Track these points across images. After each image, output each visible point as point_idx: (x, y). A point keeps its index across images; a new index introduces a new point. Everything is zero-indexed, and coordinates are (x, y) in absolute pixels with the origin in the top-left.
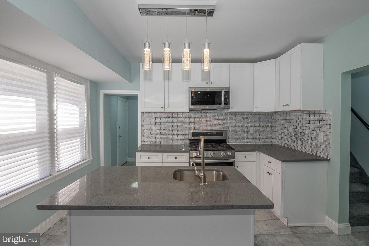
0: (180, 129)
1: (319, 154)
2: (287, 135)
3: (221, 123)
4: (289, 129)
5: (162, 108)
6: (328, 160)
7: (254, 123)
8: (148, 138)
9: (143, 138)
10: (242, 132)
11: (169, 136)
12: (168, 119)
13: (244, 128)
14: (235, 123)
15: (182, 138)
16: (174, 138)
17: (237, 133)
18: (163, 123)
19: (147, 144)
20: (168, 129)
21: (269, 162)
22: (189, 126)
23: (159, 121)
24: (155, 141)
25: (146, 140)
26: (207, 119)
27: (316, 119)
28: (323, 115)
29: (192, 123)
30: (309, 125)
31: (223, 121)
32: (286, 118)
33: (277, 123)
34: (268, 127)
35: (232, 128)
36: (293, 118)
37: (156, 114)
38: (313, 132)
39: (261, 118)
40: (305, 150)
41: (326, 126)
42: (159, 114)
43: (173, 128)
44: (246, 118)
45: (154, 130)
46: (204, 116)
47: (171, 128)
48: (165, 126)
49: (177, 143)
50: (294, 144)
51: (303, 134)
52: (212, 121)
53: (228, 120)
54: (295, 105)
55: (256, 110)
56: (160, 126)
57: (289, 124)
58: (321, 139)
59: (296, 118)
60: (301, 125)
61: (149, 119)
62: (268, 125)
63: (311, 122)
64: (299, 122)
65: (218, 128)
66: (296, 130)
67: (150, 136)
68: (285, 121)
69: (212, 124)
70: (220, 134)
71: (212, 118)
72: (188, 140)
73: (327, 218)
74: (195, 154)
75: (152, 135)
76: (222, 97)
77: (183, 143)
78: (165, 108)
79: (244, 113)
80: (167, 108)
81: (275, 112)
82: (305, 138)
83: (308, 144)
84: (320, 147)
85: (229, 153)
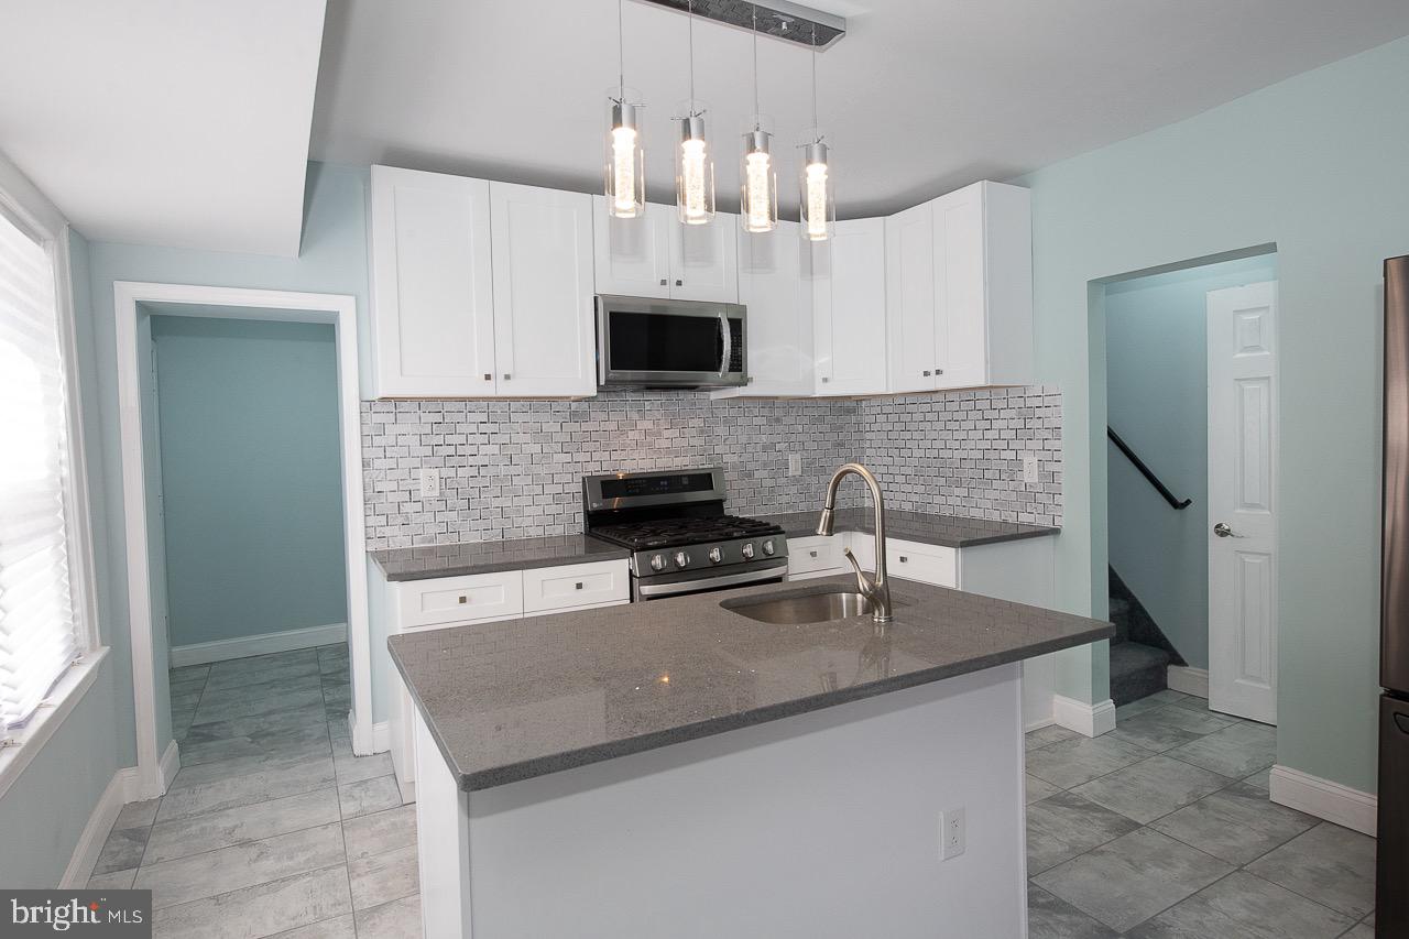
0: (543, 471)
1: (1025, 518)
2: (910, 471)
3: (697, 442)
4: (917, 453)
5: (488, 377)
6: (1055, 532)
7: (801, 438)
8: (400, 520)
9: (372, 521)
10: (764, 474)
11: (497, 502)
12: (494, 428)
13: (773, 456)
14: (743, 439)
15: (554, 509)
16: (519, 510)
17: (750, 475)
18: (468, 450)
19: (393, 546)
20: (491, 471)
21: (902, 559)
22: (581, 457)
23: (449, 439)
24: (432, 530)
25: (388, 531)
26: (647, 425)
27: (1013, 413)
28: (1037, 402)
29: (591, 446)
30: (988, 435)
31: (702, 432)
32: (907, 418)
33: (868, 436)
34: (843, 452)
35: (735, 458)
36: (929, 416)
37: (433, 406)
38: (1004, 455)
39: (821, 419)
40: (977, 513)
41: (1047, 434)
42: (448, 406)
43: (513, 470)
44: (778, 420)
45: (427, 483)
46: (635, 416)
47: (503, 470)
48: (479, 460)
49: (535, 532)
50: (938, 499)
51: (967, 465)
52: (666, 434)
53: (721, 430)
54: (967, 370)
55: (821, 391)
56: (455, 461)
57: (916, 435)
58: (1030, 474)
59: (945, 416)
60: (963, 435)
61: (398, 429)
62: (841, 445)
63: (996, 424)
64: (954, 426)
65: (686, 461)
66: (947, 454)
67: (408, 508)
68: (898, 426)
69: (665, 444)
70: (703, 480)
71: (664, 424)
72: (580, 518)
73: (1058, 700)
74: (657, 561)
75: (418, 507)
76: (721, 342)
77: (558, 530)
78: (501, 377)
79: (768, 401)
80: (507, 377)
81: (859, 399)
82: (978, 474)
83: (992, 495)
84: (1029, 496)
85: (770, 547)
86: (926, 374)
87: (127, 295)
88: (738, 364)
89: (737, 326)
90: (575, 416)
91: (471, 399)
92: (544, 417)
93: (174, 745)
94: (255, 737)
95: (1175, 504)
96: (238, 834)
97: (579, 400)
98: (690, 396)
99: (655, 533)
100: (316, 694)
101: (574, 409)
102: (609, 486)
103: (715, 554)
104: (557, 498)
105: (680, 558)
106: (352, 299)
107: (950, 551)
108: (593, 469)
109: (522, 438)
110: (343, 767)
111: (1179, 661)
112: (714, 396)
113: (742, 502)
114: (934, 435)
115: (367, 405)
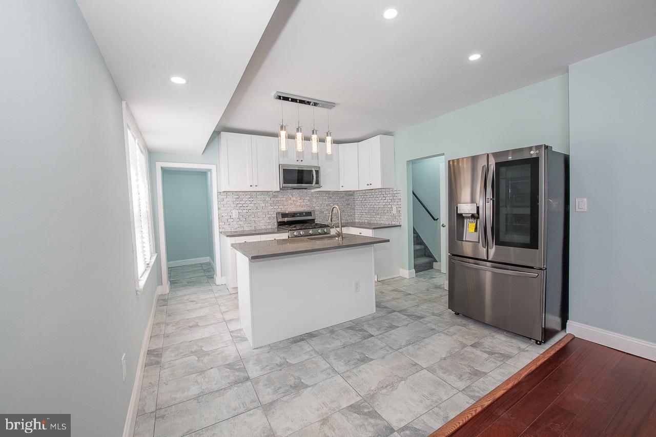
0: (266, 211)
1: (393, 223)
2: (367, 211)
3: (308, 203)
4: (369, 206)
5: (251, 186)
6: (400, 226)
8: (228, 223)
9: (221, 224)
11: (254, 219)
12: (252, 199)
14: (321, 203)
15: (268, 221)
16: (259, 221)
17: (322, 212)
18: (245, 205)
19: (226, 230)
20: (252, 211)
21: (360, 233)
22: (276, 207)
23: (241, 202)
24: (236, 226)
25: (225, 227)
26: (294, 199)
27: (390, 195)
28: (396, 192)
29: (279, 204)
30: (385, 201)
31: (309, 201)
32: (365, 197)
33: (356, 202)
34: (349, 206)
35: (318, 208)
37: (236, 194)
38: (388, 206)
39: (343, 197)
40: (382, 222)
41: (398, 201)
42: (240, 193)
43: (258, 211)
44: (331, 197)
45: (235, 214)
46: (291, 196)
47: (255, 211)
48: (249, 208)
49: (264, 227)
50: (374, 219)
51: (380, 209)
52: (299, 201)
53: (315, 200)
54: (377, 185)
55: (342, 189)
56: (241, 208)
57: (368, 201)
58: (394, 211)
59: (375, 196)
60: (379, 201)
61: (228, 199)
62: (349, 204)
63: (387, 198)
64: (376, 199)
65: (304, 208)
66: (375, 206)
67: (230, 220)
68: (364, 199)
69: (299, 204)
70: (309, 214)
71: (299, 198)
72: (276, 224)
73: (401, 270)
74: (295, 233)
75: (232, 220)
76: (313, 176)
77: (270, 227)
78: (254, 186)
79: (328, 192)
80: (256, 186)
81: (354, 192)
82: (383, 212)
83: (386, 217)
84: (394, 217)
85: (325, 230)
86: (368, 185)
87: (159, 165)
88: (317, 182)
89: (317, 172)
90: (274, 196)
91: (246, 192)
92: (265, 197)
93: (169, 282)
94: (188, 283)
95: (434, 219)
96: (190, 300)
97: (275, 192)
98: (306, 190)
99: (295, 227)
100: (203, 274)
101: (275, 195)
102: (284, 215)
103: (311, 232)
104: (269, 218)
105: (301, 233)
106: (215, 166)
107: (371, 230)
108: (279, 210)
109: (260, 202)
110: (214, 287)
111: (436, 261)
112: (312, 191)
113: (321, 220)
114: (372, 201)
115: (219, 193)
